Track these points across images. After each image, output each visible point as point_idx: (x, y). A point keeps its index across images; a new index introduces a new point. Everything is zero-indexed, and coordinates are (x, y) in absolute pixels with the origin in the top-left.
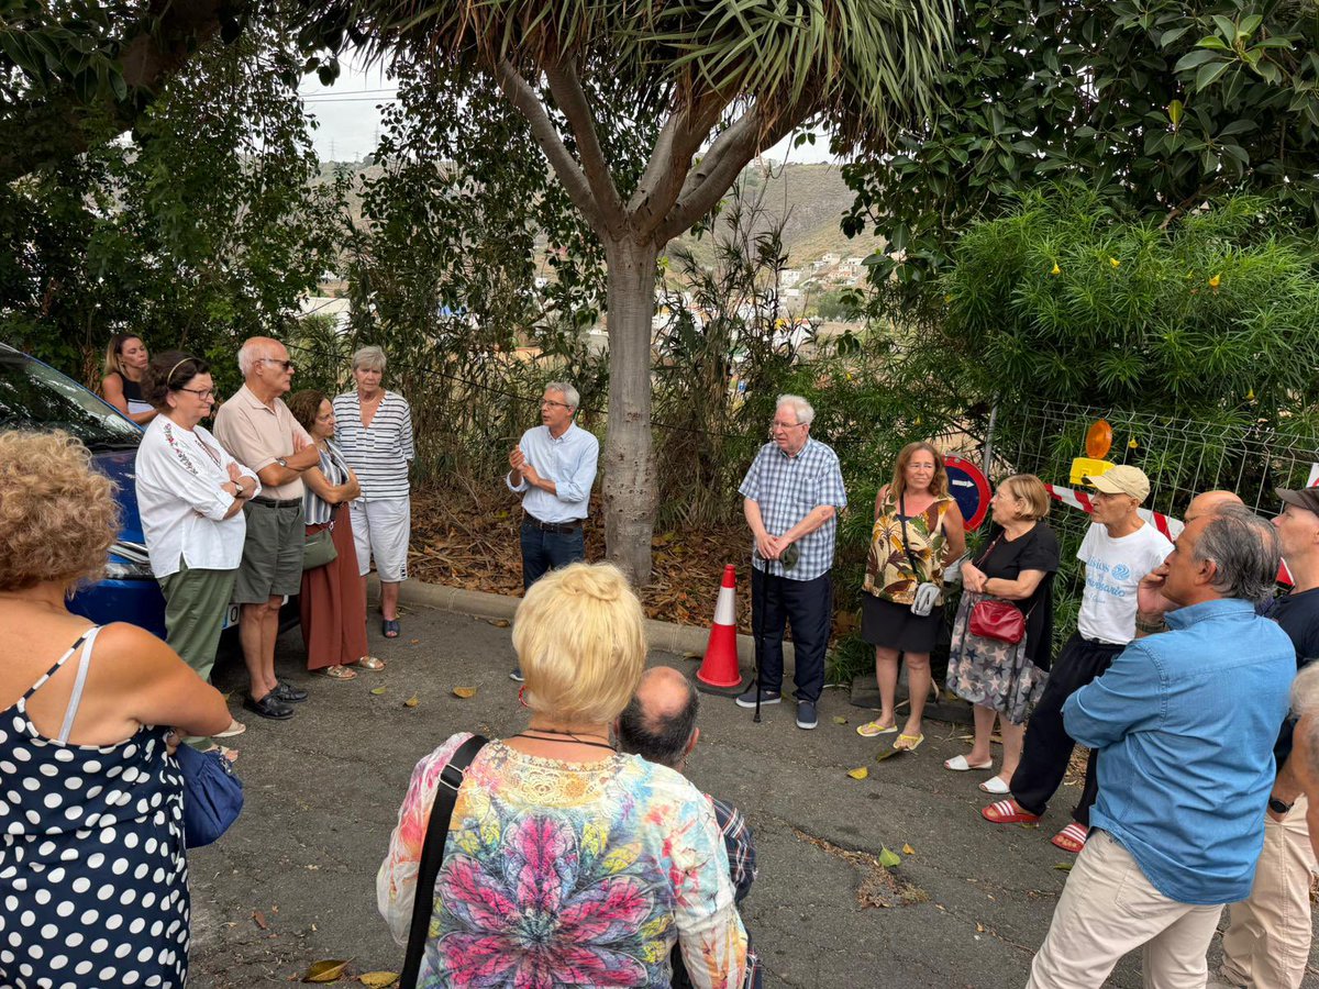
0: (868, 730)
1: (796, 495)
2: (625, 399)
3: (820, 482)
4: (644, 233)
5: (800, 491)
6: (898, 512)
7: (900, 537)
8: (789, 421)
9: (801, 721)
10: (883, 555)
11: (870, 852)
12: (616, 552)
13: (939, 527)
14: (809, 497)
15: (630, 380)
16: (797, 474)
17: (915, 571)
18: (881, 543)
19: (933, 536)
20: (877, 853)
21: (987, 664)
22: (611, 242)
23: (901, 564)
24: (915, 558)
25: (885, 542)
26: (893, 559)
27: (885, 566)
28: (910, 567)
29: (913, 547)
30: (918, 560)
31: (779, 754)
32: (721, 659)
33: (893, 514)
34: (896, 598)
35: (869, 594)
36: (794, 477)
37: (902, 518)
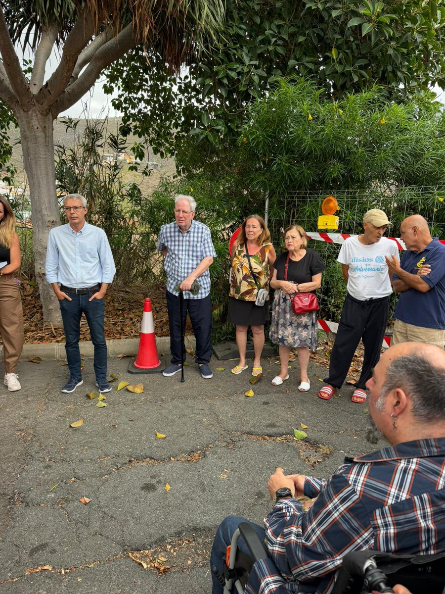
0: (238, 370)
1: (191, 253)
2: (44, 212)
3: (204, 244)
4: (45, 106)
5: (193, 251)
6: (245, 253)
7: (248, 266)
8: (186, 210)
9: (204, 375)
10: (239, 277)
11: (289, 434)
12: (51, 307)
13: (266, 259)
14: (199, 254)
15: (46, 200)
16: (189, 241)
17: (256, 283)
18: (238, 270)
19: (264, 264)
20: (292, 433)
21: (299, 325)
22: (22, 112)
23: (249, 280)
24: (255, 276)
25: (240, 269)
26: (245, 278)
27: (241, 282)
28: (253, 281)
29: (255, 271)
30: (258, 277)
31: (207, 396)
32: (148, 353)
33: (243, 254)
34: (247, 298)
35: (233, 298)
36: (187, 243)
37: (248, 256)
